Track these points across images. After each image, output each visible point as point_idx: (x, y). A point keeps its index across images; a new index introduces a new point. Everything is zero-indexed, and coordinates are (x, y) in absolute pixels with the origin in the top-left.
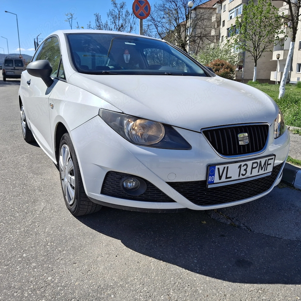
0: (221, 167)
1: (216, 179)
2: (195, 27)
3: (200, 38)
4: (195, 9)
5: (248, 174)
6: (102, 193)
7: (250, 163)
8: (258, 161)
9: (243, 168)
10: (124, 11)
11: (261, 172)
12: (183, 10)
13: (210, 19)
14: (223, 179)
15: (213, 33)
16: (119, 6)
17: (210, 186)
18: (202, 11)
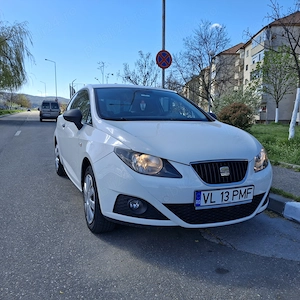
0: (206, 193)
1: (202, 202)
2: (218, 71)
3: (224, 82)
4: (218, 55)
5: (230, 200)
6: (114, 211)
7: (231, 191)
8: (239, 190)
9: (225, 195)
10: (150, 61)
11: (242, 199)
12: (207, 56)
13: (232, 64)
14: (208, 203)
15: (236, 77)
16: (145, 56)
17: (197, 208)
18: (224, 57)
